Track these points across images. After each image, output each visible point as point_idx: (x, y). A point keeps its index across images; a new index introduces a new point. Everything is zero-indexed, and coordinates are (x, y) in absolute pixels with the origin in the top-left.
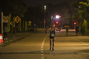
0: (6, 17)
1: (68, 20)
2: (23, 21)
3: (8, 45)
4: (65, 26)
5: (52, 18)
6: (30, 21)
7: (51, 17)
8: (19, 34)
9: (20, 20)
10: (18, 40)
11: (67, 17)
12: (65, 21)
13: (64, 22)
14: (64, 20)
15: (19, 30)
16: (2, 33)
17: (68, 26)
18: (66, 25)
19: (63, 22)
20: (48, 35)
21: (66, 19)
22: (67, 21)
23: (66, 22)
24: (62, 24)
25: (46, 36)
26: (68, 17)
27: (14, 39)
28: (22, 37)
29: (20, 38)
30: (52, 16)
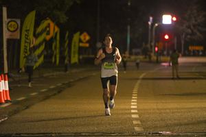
0: (13, 23)
1: (200, 28)
2: (67, 35)
3: (27, 107)
4: (190, 48)
5: (150, 23)
6: (85, 33)
7: (149, 20)
8: (55, 74)
9: (57, 29)
10: (55, 92)
11: (196, 21)
12: (190, 31)
13: (187, 34)
14: (189, 27)
15: (53, 60)
16: (6, 71)
17: (201, 48)
18: (193, 43)
19: (184, 36)
20: (141, 77)
21: (194, 26)
22: (195, 31)
23: (193, 34)
24: (183, 42)
25: (138, 79)
26: (199, 21)
27: (43, 90)
28: (64, 84)
29: (59, 85)
30: (151, 18)
